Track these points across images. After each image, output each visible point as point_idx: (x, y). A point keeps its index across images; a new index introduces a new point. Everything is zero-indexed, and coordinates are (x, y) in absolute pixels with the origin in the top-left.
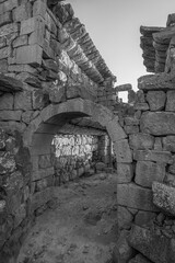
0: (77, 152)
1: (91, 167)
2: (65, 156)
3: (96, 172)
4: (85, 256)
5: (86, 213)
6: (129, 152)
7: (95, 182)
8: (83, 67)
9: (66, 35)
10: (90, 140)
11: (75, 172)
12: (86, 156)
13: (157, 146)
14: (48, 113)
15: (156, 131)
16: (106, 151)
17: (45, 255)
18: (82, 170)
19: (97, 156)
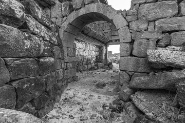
0: (87, 54)
1: (95, 65)
3: (98, 68)
4: (99, 99)
5: (96, 83)
6: (129, 35)
7: (99, 73)
10: (94, 48)
11: (86, 66)
12: (92, 58)
13: (151, 27)
14: (72, 17)
15: (150, 17)
16: (104, 57)
17: (76, 98)
18: (90, 66)
19: (98, 59)
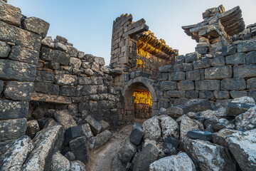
2: (141, 104)
8: (153, 53)
9: (141, 43)
